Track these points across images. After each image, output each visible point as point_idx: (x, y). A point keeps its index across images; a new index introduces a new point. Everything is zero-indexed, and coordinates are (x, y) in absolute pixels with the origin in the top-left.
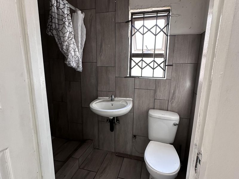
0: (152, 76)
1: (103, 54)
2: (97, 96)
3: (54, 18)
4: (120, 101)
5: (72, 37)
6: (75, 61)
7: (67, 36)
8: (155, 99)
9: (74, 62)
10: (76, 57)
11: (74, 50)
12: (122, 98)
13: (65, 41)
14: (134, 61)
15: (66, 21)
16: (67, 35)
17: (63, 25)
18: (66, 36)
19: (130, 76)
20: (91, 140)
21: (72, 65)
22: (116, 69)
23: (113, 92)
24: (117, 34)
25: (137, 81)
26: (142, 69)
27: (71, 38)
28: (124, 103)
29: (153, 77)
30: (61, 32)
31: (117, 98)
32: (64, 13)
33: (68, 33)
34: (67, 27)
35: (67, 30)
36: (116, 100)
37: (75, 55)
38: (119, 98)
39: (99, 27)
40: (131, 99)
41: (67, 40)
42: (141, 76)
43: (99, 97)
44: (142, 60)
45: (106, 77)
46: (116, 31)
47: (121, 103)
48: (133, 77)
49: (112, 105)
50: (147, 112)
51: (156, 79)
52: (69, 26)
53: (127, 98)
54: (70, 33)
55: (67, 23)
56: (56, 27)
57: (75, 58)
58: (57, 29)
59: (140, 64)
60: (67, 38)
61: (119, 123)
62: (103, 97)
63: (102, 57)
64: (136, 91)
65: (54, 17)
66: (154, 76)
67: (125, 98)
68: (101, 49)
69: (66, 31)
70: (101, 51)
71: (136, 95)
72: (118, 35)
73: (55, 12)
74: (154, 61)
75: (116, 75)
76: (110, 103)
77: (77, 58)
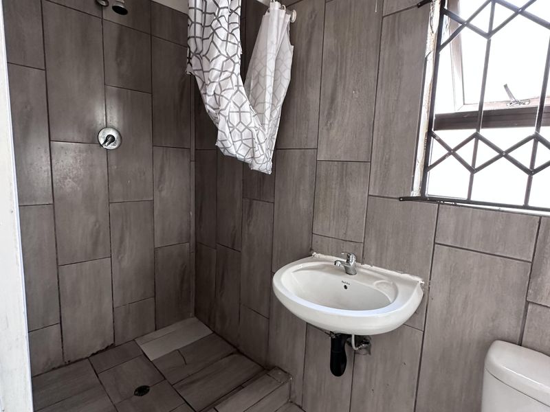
0: (522, 203)
1: (337, 121)
2: (311, 250)
3: (192, 23)
4: (377, 279)
5: (231, 70)
6: (241, 140)
7: (218, 67)
8: (528, 303)
9: (238, 144)
10: (243, 127)
11: (240, 108)
12: (385, 268)
13: (211, 82)
14: (440, 141)
15: (221, 27)
16: (218, 64)
17: (211, 38)
18: (213, 69)
19: (423, 198)
20: (286, 372)
21: (235, 153)
22: (373, 170)
23: (357, 245)
24: (385, 54)
25: (448, 217)
26: (473, 170)
27: (227, 74)
28: (387, 292)
29: (526, 207)
30: (207, 57)
31: (369, 266)
32: (217, 5)
33: (222, 59)
34: (219, 43)
35: (219, 51)
36: (363, 274)
37: (240, 122)
38: (374, 268)
39: (330, 42)
40: (420, 280)
41: (216, 78)
42: (465, 197)
43: (315, 253)
44: (477, 137)
45: (339, 194)
46: (383, 43)
47: (374, 285)
48: (433, 200)
49: (346, 287)
50: (484, 348)
51: (541, 217)
52: (227, 41)
53: (404, 272)
54: (229, 58)
55: (222, 33)
56: (197, 49)
57: (241, 133)
58: (199, 54)
59: (466, 153)
60: (215, 73)
61: (370, 353)
62: (325, 254)
63: (333, 132)
64: (443, 253)
65: (193, 21)
66: (530, 204)
67: (396, 270)
68: (331, 108)
69: (217, 53)
70: (333, 112)
71: (438, 268)
72: (387, 56)
73: (195, 8)
74: (537, 138)
75: (371, 189)
76: (339, 280)
77: (247, 130)
